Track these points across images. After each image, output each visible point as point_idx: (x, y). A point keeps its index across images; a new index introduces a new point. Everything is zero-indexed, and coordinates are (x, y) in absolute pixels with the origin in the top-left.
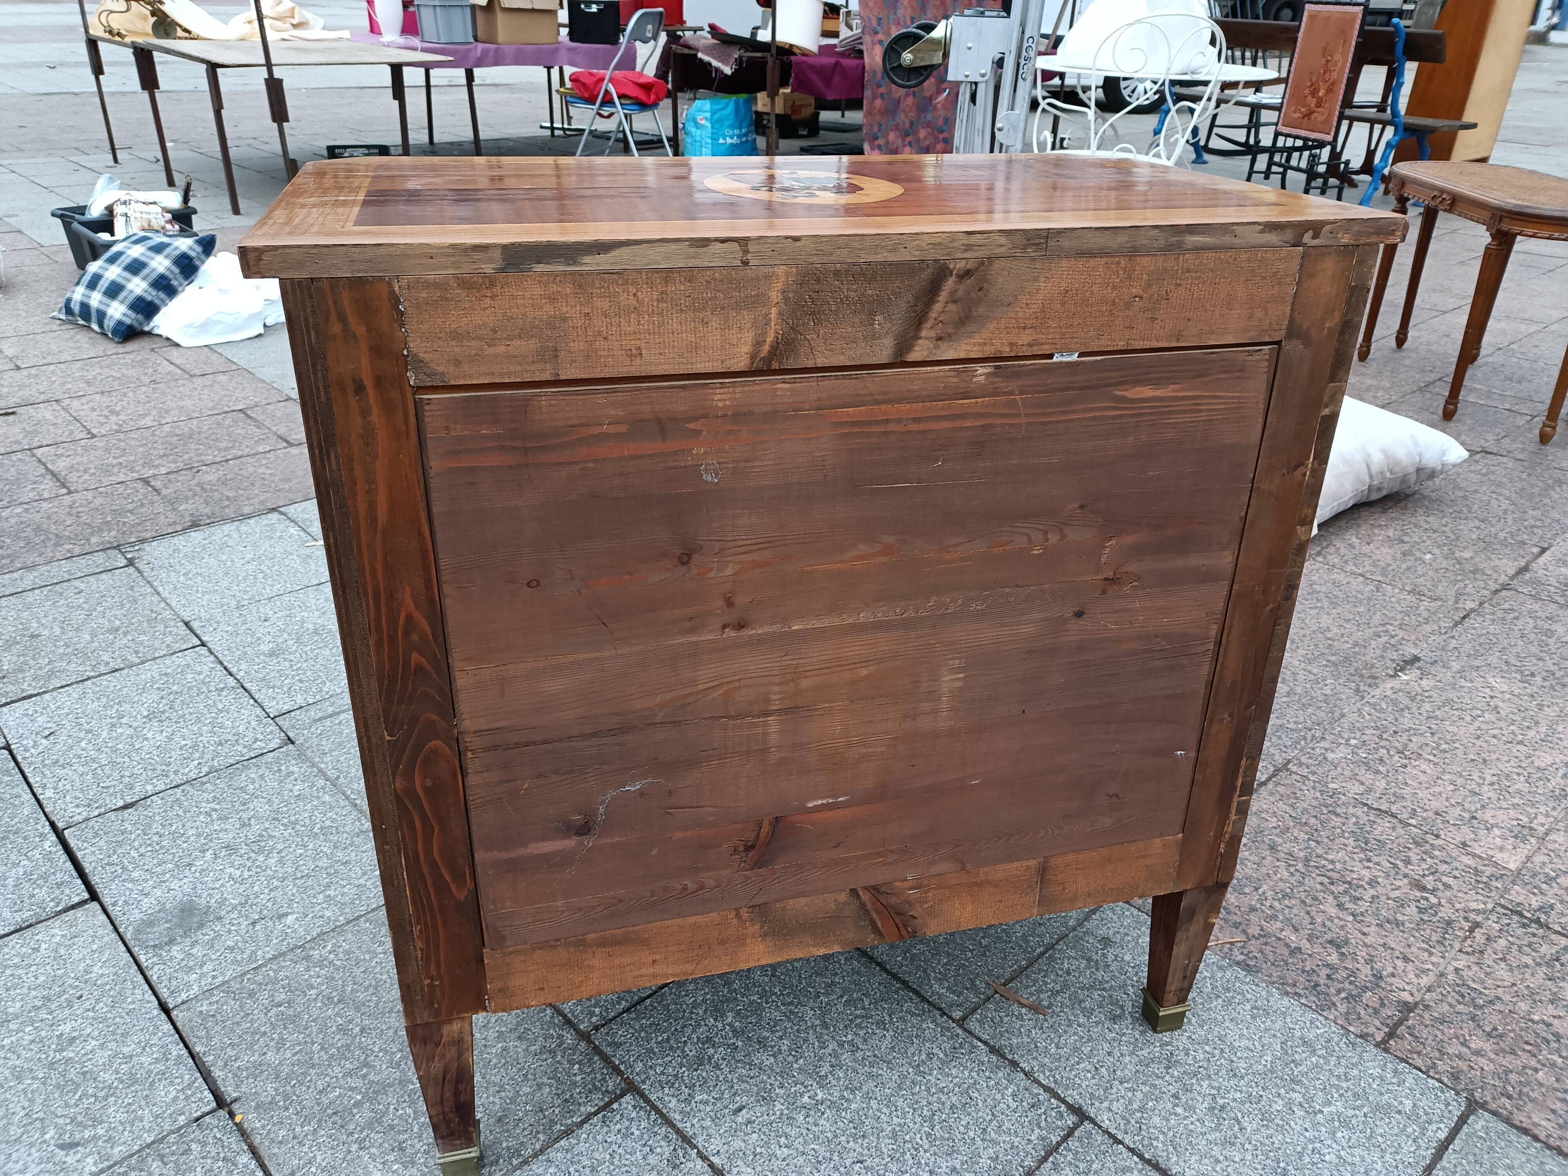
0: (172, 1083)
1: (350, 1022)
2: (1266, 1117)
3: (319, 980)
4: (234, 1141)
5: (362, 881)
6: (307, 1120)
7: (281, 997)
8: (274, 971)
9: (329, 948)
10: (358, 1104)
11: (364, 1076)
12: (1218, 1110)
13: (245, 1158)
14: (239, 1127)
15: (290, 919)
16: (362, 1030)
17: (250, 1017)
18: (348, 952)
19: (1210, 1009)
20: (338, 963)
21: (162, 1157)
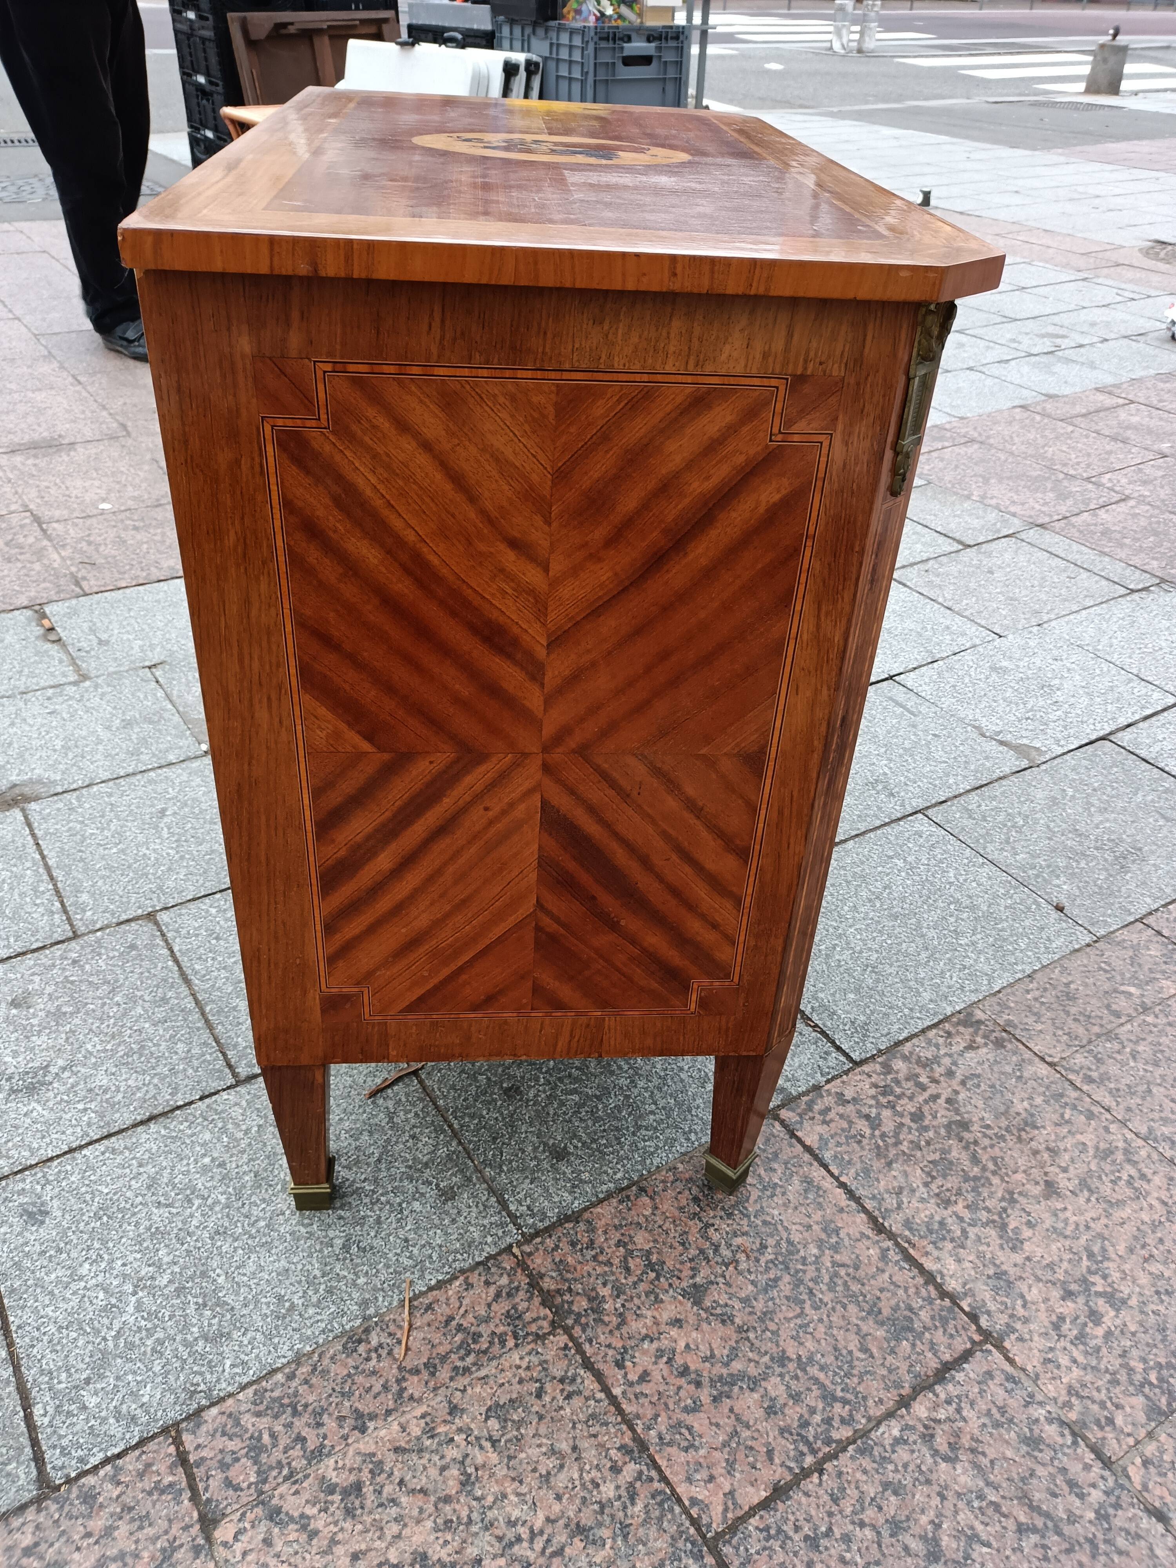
2: (158, 1234)
12: (189, 1194)
19: (310, 1255)
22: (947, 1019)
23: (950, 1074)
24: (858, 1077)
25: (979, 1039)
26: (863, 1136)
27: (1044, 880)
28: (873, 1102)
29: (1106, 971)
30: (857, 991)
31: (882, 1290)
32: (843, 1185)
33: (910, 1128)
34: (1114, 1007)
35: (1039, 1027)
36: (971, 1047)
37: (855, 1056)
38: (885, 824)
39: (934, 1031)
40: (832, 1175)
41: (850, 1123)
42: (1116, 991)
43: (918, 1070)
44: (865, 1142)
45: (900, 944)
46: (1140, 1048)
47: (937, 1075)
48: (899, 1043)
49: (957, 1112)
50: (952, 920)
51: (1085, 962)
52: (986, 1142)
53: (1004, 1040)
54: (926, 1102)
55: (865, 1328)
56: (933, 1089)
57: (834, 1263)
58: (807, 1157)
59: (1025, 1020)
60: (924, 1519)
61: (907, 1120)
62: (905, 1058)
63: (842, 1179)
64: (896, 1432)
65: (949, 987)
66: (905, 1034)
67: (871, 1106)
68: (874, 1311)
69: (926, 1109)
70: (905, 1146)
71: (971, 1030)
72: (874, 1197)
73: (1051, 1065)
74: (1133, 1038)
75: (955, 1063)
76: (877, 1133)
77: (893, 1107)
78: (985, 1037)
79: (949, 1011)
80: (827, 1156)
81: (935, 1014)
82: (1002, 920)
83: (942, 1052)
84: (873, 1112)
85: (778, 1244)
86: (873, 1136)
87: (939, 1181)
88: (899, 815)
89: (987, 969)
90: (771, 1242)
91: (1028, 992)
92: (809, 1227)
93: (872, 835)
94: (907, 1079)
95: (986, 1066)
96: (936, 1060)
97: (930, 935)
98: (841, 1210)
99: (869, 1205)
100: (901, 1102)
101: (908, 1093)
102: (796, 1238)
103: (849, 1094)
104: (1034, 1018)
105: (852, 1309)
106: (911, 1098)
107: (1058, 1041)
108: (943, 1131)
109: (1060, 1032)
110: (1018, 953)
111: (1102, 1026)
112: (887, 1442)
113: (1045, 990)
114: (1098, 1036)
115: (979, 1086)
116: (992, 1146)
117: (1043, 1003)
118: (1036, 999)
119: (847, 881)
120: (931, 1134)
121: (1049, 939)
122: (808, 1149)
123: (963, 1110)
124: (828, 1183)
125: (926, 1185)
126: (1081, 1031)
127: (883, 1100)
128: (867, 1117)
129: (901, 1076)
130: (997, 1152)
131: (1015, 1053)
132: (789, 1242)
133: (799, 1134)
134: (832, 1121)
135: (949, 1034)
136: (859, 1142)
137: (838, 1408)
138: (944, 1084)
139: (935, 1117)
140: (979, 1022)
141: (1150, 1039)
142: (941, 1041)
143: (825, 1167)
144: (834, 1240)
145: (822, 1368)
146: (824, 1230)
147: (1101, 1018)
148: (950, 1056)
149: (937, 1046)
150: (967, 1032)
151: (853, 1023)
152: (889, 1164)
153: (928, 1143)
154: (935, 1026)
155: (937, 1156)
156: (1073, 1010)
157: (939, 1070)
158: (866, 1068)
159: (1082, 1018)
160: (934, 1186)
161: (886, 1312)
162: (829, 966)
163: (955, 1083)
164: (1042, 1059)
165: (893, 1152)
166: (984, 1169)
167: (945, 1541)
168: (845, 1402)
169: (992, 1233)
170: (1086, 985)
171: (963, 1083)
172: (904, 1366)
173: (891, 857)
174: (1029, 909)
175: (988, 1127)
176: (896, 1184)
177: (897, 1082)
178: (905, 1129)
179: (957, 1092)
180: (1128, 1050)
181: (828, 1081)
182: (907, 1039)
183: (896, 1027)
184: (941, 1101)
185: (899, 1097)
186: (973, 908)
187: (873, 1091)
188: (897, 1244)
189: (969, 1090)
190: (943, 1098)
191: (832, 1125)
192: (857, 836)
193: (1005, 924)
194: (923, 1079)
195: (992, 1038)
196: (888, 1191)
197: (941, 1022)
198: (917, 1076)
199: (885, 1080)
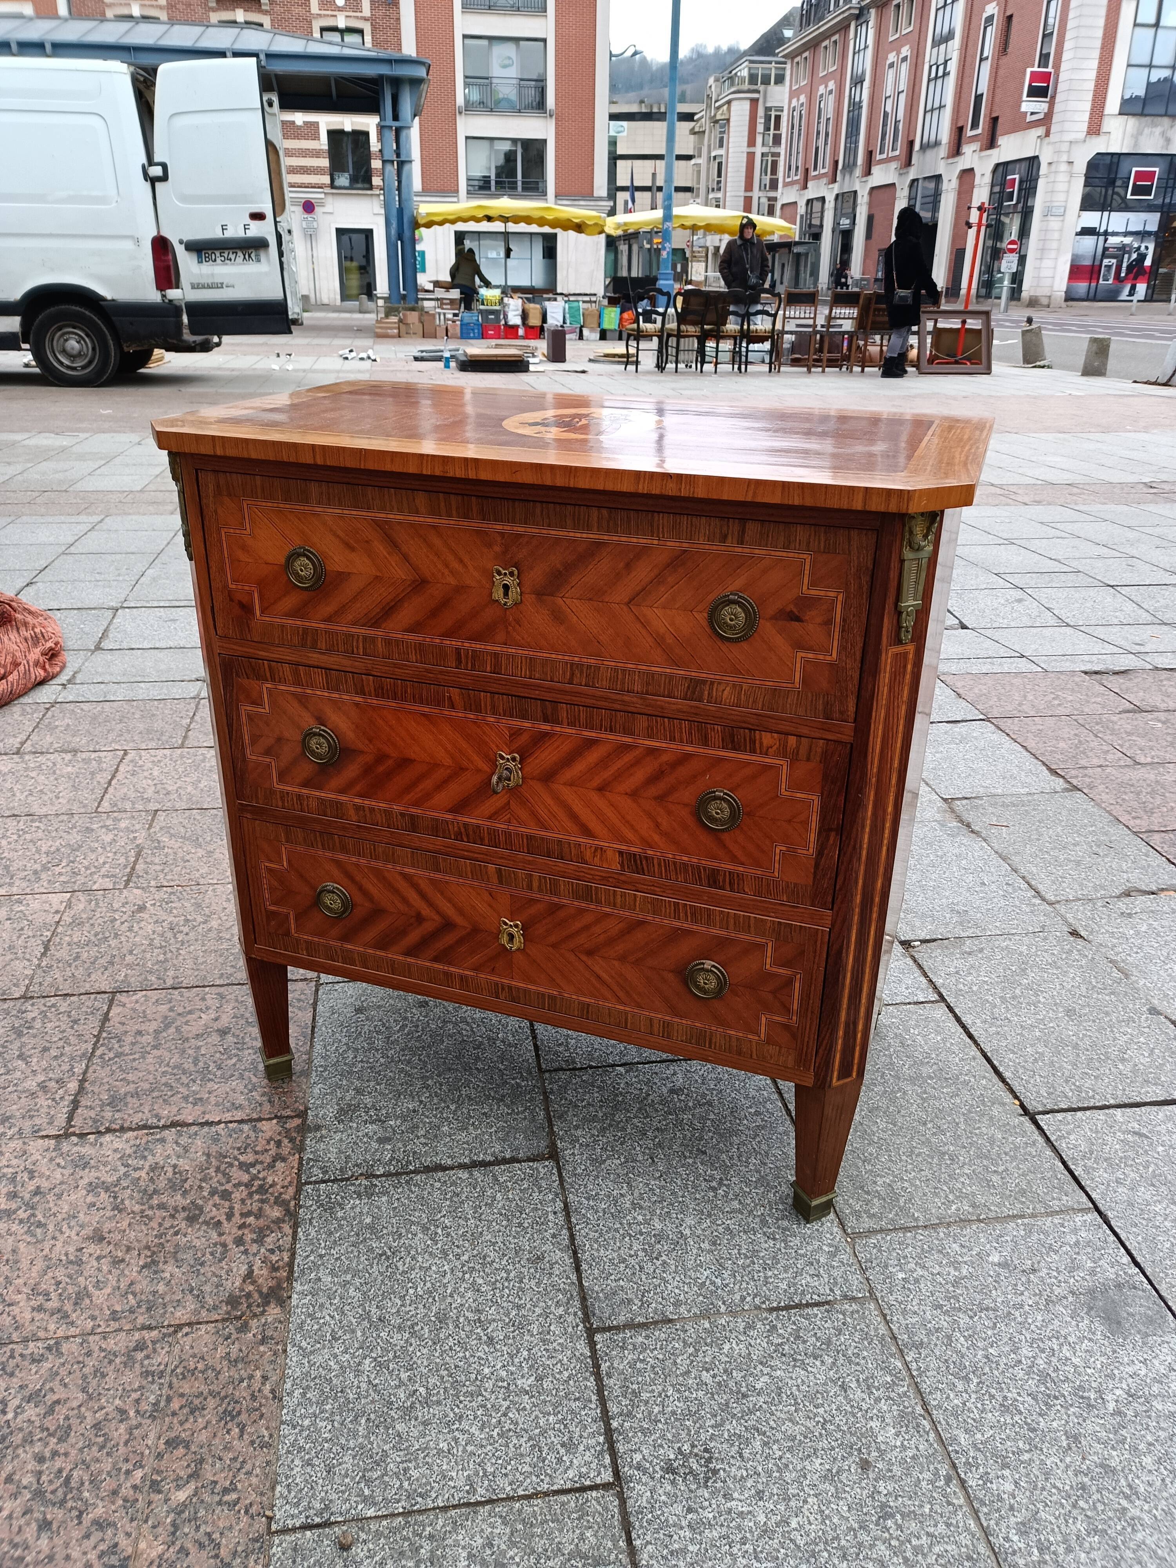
0: (1075, 1146)
1: (934, 1134)
3: (962, 1179)
4: (1017, 1088)
5: (920, 1272)
6: (967, 1083)
7: (995, 1178)
8: (1005, 1206)
9: (954, 1207)
10: (931, 1078)
11: (925, 1092)
13: (1007, 1075)
14: (1016, 1097)
15: (995, 1258)
16: (925, 1124)
17: (1020, 1172)
18: (936, 1195)
20: (945, 1188)
21: (1066, 1097)
22: (290, 1278)
23: (239, 1241)
24: (289, 1179)
25: (251, 1288)
26: (241, 1154)
27: (402, 1554)
28: (261, 1176)
29: (226, 1491)
30: (371, 1227)
31: (141, 1105)
32: (220, 1122)
33: (222, 1184)
34: (181, 1451)
35: (221, 1351)
36: (249, 1275)
37: (309, 1188)
38: (606, 1417)
39: (286, 1259)
40: (231, 1122)
41: (256, 1153)
42: (195, 1475)
43: (261, 1222)
44: (236, 1152)
45: (402, 1298)
46: (123, 1427)
47: (246, 1231)
48: (295, 1226)
49: (206, 1223)
50: (404, 1376)
51: (254, 1480)
52: (167, 1224)
53: (234, 1308)
54: (231, 1208)
55: (132, 1086)
56: (237, 1219)
57: (178, 1092)
58: (255, 1116)
59: (237, 1345)
60: (35, 1060)
61: (228, 1187)
62: (278, 1221)
63: (223, 1125)
64: (76, 1070)
65: (322, 1306)
66: (300, 1234)
67: (259, 1172)
68: (136, 1094)
69: (227, 1204)
70: (212, 1171)
71: (265, 1290)
72: (196, 1134)
73: (180, 1327)
74: (136, 1432)
75: (246, 1252)
76: (237, 1163)
77: (246, 1186)
78: (249, 1295)
79: (298, 1287)
80: (246, 1127)
81: (303, 1271)
82: (370, 1432)
83: (263, 1250)
84: (254, 1171)
85: (215, 1076)
86: (236, 1159)
87: (170, 1174)
88: (621, 1448)
89: (318, 1359)
90: (219, 1073)
91: (265, 1378)
92: (210, 1093)
93: (591, 1383)
94: (260, 1209)
95: (223, 1273)
96: (260, 1241)
97: (397, 1336)
98: (204, 1113)
99: (194, 1129)
100: (245, 1193)
101: (249, 1202)
102: (210, 1085)
103: (279, 1165)
104: (233, 1356)
105: (146, 1086)
106: (243, 1201)
107: (194, 1356)
108: (200, 1202)
109: (200, 1366)
110: (314, 1409)
111: (174, 1414)
112: (76, 1065)
113: (253, 1397)
114: (169, 1399)
115: (212, 1254)
116: (160, 1225)
117: (242, 1381)
118: (251, 1377)
119: (519, 1307)
120: (205, 1194)
121: (309, 1463)
122: (260, 1119)
123: (204, 1227)
124: (228, 1116)
125: (175, 1166)
126: (186, 1388)
127: (257, 1183)
128: (253, 1165)
129: (266, 1207)
130: (154, 1224)
131: (215, 1308)
132: (210, 1080)
133: (275, 1121)
134: (268, 1143)
135: (274, 1269)
136: (239, 1149)
137: (111, 1055)
138: (234, 1230)
139: (215, 1205)
140: (268, 1303)
141: (122, 1449)
142: (274, 1258)
143: (241, 1122)
144: (191, 1099)
145: (134, 1060)
146: (201, 1099)
147: (181, 1423)
148: (255, 1255)
149: (272, 1251)
150: (266, 1284)
151: (340, 1205)
152: (208, 1155)
153: (200, 1187)
154: (291, 1264)
155: (187, 1186)
156: (211, 1403)
157: (249, 1236)
158: (291, 1191)
159: (197, 1402)
160: (170, 1170)
161: (129, 1099)
162: (413, 1223)
163: (229, 1239)
164: (190, 1324)
165: (214, 1162)
166: (151, 1208)
167: (20, 1062)
168: (110, 1059)
169: (110, 1179)
170: (227, 1448)
171: (224, 1245)
172: (96, 1090)
173: (540, 1379)
174: (368, 1482)
175: (176, 1234)
176: (192, 1150)
177: (262, 1201)
178: (224, 1181)
179: (220, 1234)
180: (132, 1413)
181: (301, 1159)
182: (295, 1233)
183: (313, 1234)
184: (223, 1218)
185: (250, 1195)
186: (408, 1412)
187: (270, 1180)
188: (157, 1127)
189: (215, 1245)
190: (225, 1222)
191: (264, 1142)
192: (597, 1366)
193: (362, 1431)
194: (251, 1220)
195: (243, 1300)
196: (191, 1143)
197: (291, 1272)
198: (257, 1217)
199: (272, 1194)
